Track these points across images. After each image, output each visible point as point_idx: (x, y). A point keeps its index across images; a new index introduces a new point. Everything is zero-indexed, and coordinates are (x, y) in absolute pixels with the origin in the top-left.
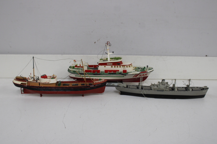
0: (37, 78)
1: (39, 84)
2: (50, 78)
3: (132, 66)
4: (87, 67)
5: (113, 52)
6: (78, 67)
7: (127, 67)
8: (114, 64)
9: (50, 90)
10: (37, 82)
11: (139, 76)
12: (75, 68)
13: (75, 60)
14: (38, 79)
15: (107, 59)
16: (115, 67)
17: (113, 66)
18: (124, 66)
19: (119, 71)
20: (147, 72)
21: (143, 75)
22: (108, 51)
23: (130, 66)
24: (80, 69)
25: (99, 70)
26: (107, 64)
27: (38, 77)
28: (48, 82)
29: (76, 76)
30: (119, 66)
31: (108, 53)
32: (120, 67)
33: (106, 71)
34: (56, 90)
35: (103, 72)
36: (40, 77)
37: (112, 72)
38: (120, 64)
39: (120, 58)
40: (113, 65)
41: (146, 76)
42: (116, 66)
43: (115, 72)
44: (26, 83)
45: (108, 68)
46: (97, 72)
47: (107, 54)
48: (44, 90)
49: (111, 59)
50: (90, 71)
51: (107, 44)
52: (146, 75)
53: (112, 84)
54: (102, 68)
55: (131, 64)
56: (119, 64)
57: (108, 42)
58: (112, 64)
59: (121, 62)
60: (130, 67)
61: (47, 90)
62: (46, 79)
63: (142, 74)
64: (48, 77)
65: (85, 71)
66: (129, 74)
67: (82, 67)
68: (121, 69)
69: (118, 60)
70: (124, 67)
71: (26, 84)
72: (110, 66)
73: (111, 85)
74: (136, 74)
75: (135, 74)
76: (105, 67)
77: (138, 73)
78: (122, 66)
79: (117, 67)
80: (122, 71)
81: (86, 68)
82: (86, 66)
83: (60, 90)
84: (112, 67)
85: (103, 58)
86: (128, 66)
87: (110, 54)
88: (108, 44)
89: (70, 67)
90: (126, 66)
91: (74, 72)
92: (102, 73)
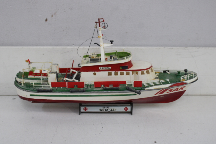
3: (152, 71)
4: (54, 76)
5: (112, 42)
6: (36, 74)
7: (143, 73)
8: (115, 68)
11: (168, 91)
12: (29, 77)
13: (28, 60)
15: (99, 55)
16: (116, 74)
17: (113, 73)
18: (136, 71)
19: (125, 82)
20: (186, 83)
21: (177, 89)
22: (101, 39)
23: (150, 70)
24: (40, 79)
25: (83, 83)
26: (100, 68)
29: (31, 95)
30: (125, 72)
31: (101, 44)
32: (128, 74)
33: (98, 84)
35: (91, 85)
37: (111, 86)
38: (127, 67)
39: (128, 55)
40: (112, 70)
41: (181, 90)
42: (119, 72)
43: (116, 86)
45: (103, 76)
46: (79, 87)
47: (99, 45)
49: (106, 54)
50: (63, 85)
51: (98, 24)
52: (182, 88)
53: (111, 108)
54: (87, 78)
55: (152, 66)
56: (125, 67)
57: (100, 21)
58: (109, 68)
59: (130, 64)
60: (148, 72)
63: (175, 88)
65: (50, 84)
66: (146, 89)
67: (45, 75)
68: (129, 79)
69: (124, 59)
70: (137, 74)
72: (107, 72)
73: (109, 111)
74: (163, 89)
75: (160, 89)
76: (95, 74)
77: (167, 86)
78: (131, 72)
79: (122, 74)
80: (133, 83)
81: (52, 78)
82: (53, 73)
84: (110, 74)
85: (89, 54)
86: (145, 71)
87: (106, 45)
88: (101, 24)
89: (17, 76)
90: (140, 72)
91: (28, 87)
92: (90, 89)
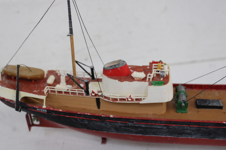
0: (89, 71)
1: (98, 101)
2: (144, 80)
9: (145, 131)
10: (87, 92)
14: (93, 76)
27: (92, 69)
28: (134, 98)
34: (171, 133)
36: (102, 70)
44: (43, 97)
48: (117, 129)
61: (131, 132)
62: (126, 83)
64: (135, 74)
71: (42, 100)
83: (190, 134)
